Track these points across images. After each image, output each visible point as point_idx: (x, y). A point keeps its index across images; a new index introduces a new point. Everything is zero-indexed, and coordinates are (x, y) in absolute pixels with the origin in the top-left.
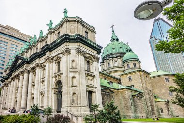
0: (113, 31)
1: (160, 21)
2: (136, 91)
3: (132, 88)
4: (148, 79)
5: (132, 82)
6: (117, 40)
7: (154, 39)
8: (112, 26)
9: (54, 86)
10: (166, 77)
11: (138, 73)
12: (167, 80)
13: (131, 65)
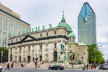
0: (63, 15)
1: (87, 4)
2: (73, 53)
3: (71, 52)
4: (77, 47)
5: (71, 48)
6: (65, 21)
7: (81, 17)
8: (63, 12)
9: (53, 53)
10: (84, 46)
11: (74, 44)
12: (84, 47)
13: (72, 40)
